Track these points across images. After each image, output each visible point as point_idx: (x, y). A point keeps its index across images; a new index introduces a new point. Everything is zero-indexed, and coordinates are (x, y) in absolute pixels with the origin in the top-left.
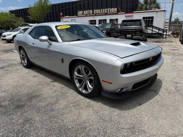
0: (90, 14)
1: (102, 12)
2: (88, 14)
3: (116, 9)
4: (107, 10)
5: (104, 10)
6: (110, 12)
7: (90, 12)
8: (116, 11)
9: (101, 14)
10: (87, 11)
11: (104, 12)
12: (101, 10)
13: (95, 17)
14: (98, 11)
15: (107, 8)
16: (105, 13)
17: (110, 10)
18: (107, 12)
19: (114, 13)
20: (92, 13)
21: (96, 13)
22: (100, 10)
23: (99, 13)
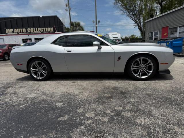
0: (23, 32)
1: (38, 30)
2: (20, 32)
3: (52, 29)
4: (42, 29)
5: (40, 29)
6: (47, 31)
7: (22, 30)
8: (53, 30)
9: (36, 33)
10: (19, 29)
11: (40, 30)
12: (36, 29)
13: (29, 35)
14: (32, 30)
15: (43, 28)
16: (40, 32)
17: (45, 29)
18: (44, 31)
19: (50, 32)
20: (25, 31)
21: (31, 32)
22: (34, 29)
23: (33, 32)
